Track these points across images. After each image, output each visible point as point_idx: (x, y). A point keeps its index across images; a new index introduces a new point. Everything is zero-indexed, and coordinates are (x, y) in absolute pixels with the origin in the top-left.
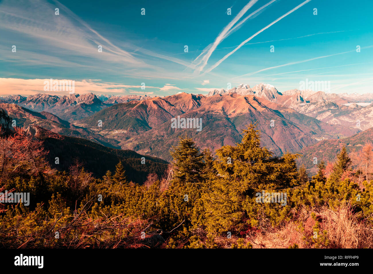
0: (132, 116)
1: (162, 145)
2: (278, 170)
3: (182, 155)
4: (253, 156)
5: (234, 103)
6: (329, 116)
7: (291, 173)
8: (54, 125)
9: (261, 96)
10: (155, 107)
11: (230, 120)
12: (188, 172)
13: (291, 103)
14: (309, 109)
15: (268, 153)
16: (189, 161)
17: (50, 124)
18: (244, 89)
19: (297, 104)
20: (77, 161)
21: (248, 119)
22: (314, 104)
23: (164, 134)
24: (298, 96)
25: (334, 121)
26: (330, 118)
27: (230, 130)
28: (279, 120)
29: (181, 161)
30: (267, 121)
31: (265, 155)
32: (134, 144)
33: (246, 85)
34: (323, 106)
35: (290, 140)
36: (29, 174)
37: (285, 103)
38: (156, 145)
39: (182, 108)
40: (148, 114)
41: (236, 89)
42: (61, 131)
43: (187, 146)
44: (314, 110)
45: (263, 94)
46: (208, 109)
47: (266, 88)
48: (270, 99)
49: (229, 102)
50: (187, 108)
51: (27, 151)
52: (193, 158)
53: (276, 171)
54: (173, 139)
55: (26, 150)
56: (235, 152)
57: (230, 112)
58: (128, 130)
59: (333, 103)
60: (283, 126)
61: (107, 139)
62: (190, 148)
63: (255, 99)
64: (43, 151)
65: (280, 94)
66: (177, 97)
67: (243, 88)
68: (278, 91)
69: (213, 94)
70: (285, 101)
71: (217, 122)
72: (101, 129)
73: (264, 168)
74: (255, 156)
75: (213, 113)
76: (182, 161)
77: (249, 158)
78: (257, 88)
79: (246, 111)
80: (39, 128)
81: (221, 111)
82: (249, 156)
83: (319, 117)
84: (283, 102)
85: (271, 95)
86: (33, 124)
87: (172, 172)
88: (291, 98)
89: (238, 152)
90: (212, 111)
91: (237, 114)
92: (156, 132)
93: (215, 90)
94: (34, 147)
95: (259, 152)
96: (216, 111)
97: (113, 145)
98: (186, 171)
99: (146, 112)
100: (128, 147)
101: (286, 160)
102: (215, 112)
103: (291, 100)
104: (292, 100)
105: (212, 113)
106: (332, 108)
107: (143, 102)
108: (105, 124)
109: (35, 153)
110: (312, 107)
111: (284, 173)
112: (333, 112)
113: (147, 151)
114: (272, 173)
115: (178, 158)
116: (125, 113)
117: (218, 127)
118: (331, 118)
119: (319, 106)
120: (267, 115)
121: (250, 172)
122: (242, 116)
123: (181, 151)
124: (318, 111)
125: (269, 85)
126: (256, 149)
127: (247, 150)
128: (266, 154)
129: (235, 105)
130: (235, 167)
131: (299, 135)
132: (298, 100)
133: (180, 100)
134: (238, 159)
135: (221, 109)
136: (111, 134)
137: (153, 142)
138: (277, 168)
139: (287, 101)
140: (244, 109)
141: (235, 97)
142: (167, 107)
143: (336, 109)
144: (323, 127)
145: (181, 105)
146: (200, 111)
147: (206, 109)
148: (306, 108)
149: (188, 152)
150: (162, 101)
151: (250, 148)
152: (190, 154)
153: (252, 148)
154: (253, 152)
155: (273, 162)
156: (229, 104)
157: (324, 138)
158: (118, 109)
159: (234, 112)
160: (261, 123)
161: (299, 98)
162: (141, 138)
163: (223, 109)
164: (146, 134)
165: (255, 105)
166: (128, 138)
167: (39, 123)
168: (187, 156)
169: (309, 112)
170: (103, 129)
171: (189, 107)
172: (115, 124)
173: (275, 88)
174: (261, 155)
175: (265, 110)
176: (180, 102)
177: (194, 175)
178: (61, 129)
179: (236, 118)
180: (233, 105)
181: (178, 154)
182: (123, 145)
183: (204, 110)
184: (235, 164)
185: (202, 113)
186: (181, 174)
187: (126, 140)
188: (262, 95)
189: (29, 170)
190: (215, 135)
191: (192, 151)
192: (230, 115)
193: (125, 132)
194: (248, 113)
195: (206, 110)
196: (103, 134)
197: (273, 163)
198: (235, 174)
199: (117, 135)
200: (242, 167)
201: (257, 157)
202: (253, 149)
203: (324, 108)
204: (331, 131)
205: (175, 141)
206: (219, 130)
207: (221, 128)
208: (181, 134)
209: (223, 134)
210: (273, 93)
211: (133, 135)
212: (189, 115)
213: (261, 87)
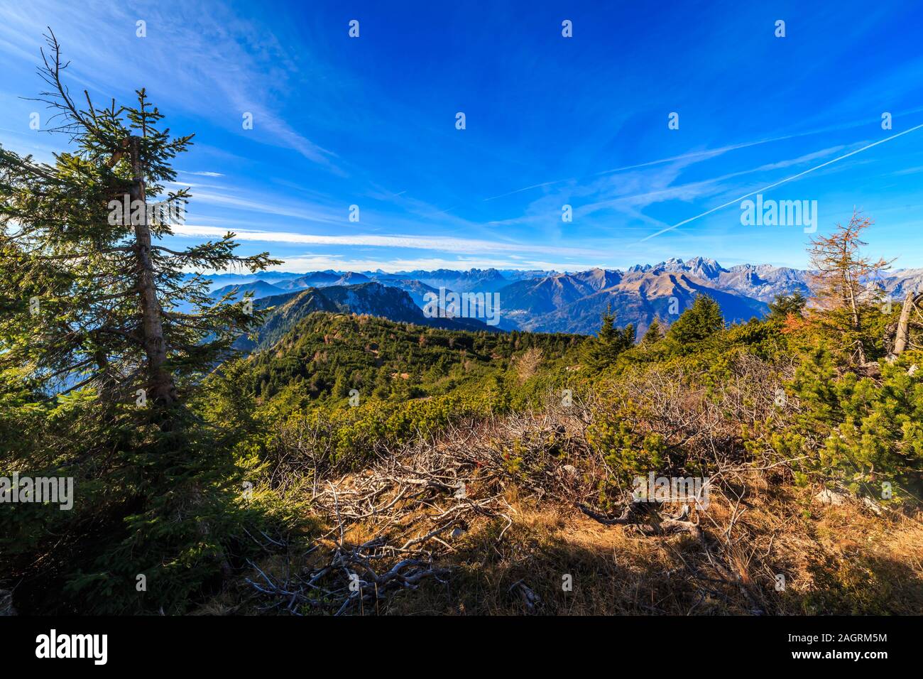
0: (534, 295)
5: (656, 282)
9: (697, 274)
10: (560, 285)
11: (648, 302)
13: (739, 282)
14: (763, 291)
18: (674, 265)
19: (746, 284)
22: (771, 284)
23: (568, 317)
24: (748, 274)
32: (533, 326)
34: (784, 288)
37: (729, 283)
39: (592, 287)
40: (552, 293)
41: (664, 263)
44: (770, 293)
45: (700, 270)
46: (623, 290)
47: (704, 262)
48: (708, 277)
49: (650, 281)
57: (650, 293)
58: (529, 310)
59: (800, 283)
61: (506, 320)
63: (683, 277)
65: (724, 270)
66: (588, 274)
68: (721, 267)
71: (630, 306)
75: (628, 294)
78: (692, 263)
79: (670, 292)
81: (639, 291)
84: (728, 281)
88: (739, 276)
90: (628, 292)
91: (658, 296)
92: (559, 315)
93: (637, 266)
96: (631, 292)
99: (550, 289)
103: (738, 279)
104: (740, 279)
107: (547, 280)
108: (504, 304)
110: (768, 288)
116: (526, 292)
122: (663, 299)
129: (656, 285)
132: (748, 278)
133: (590, 277)
135: (638, 289)
136: (510, 314)
137: (555, 325)
139: (732, 280)
140: (667, 290)
141: (658, 275)
142: (574, 285)
145: (591, 284)
146: (612, 291)
148: (759, 290)
150: (570, 278)
156: (650, 283)
158: (519, 287)
159: (655, 293)
161: (750, 276)
162: (542, 320)
163: (642, 289)
164: (547, 316)
165: (684, 285)
166: (527, 320)
169: (763, 296)
171: (600, 286)
172: (515, 304)
173: (717, 263)
176: (590, 280)
179: (656, 301)
180: (653, 285)
182: (522, 326)
183: (618, 291)
185: (615, 293)
188: (698, 272)
192: (649, 296)
193: (525, 312)
194: (671, 294)
195: (621, 291)
199: (517, 316)
205: (580, 325)
206: (633, 314)
207: (635, 312)
208: (587, 317)
209: (637, 319)
210: (714, 269)
211: (534, 316)
212: (600, 295)
213: (697, 262)
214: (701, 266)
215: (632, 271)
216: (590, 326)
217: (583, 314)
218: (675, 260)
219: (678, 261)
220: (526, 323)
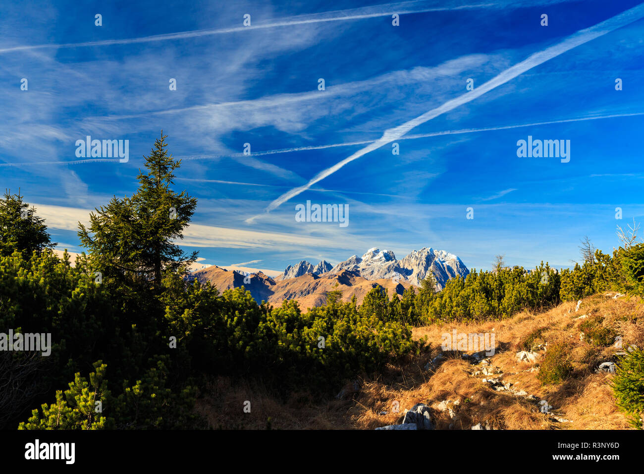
18: (379, 263)
33: (386, 251)
41: (358, 260)
47: (437, 259)
67: (375, 258)
69: (295, 273)
78: (413, 260)
93: (302, 263)
125: (445, 252)
141: (350, 285)
173: (461, 263)
210: (457, 274)
213: (424, 259)
214: (431, 268)
215: (292, 275)
218: (381, 254)
219: (386, 255)
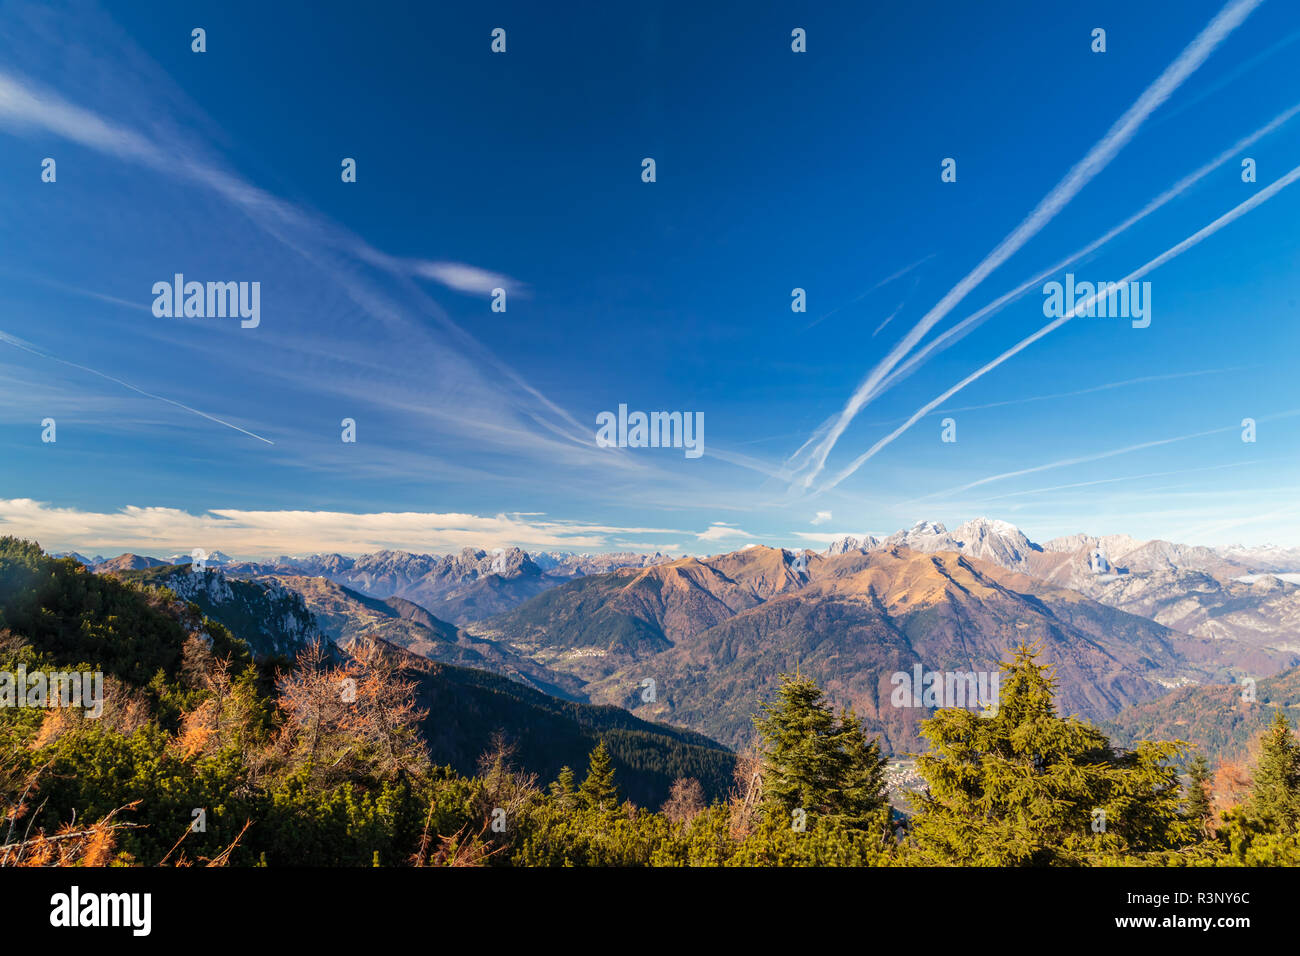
0: (622, 611)
1: (704, 692)
2: (1125, 789)
3: (787, 730)
4: (1042, 745)
5: (902, 573)
6: (1195, 612)
7: (1166, 802)
8: (418, 632)
9: (981, 553)
10: (683, 584)
11: (894, 622)
12: (808, 782)
13: (1072, 574)
14: (1127, 591)
15: (1087, 737)
16: (811, 747)
17: (407, 632)
18: (929, 536)
19: (1090, 577)
20: (500, 738)
21: (946, 620)
22: (1143, 576)
23: (707, 661)
24: (1089, 554)
25: (1210, 627)
26: (1196, 620)
27: (895, 652)
28: (1039, 625)
29: (787, 747)
30: (1004, 626)
31: (1079, 741)
32: (625, 688)
33: (935, 524)
34: (1171, 585)
35: (1079, 685)
36: (374, 773)
37: (1052, 575)
38: (686, 693)
39: (756, 589)
40: (665, 604)
41: (906, 534)
42: (434, 650)
43: (803, 703)
44: (1145, 596)
45: (986, 547)
46: (830, 592)
47: (993, 531)
48: (1007, 562)
49: (891, 572)
50: (771, 587)
51: (373, 710)
52: (821, 739)
53: (1119, 794)
54: (732, 677)
55: (371, 706)
56: (982, 729)
57: (895, 598)
58: (611, 648)
59: (1201, 574)
60: (1054, 642)
61: (553, 673)
62: (812, 707)
63: (962, 562)
64: (414, 709)
65: (1036, 547)
66: (742, 559)
67: (924, 531)
68: (1028, 541)
69: (840, 550)
70: (1054, 567)
71: (855, 630)
72: (537, 646)
73: (1078, 782)
74: (1047, 743)
75: (845, 603)
76: (791, 746)
77: (1027, 749)
78: (966, 532)
79: (939, 597)
80: (378, 641)
81: (868, 596)
82: (1029, 744)
83: (1163, 615)
84: (1048, 571)
85: (1009, 550)
86: (365, 631)
87: (759, 778)
88: (1071, 561)
89: (990, 730)
90: (842, 597)
91: (915, 606)
92: (685, 657)
93: (847, 539)
94: (391, 699)
95: (1057, 733)
96: (851, 598)
97: (567, 691)
98: (802, 778)
99: (659, 599)
100: (608, 697)
101: (1145, 758)
102: (850, 601)
103: (1069, 566)
104: (1074, 566)
105: (842, 602)
106: (1201, 588)
107: (650, 573)
108: (548, 633)
109: (395, 715)
110: (1138, 586)
111: (1143, 800)
112: (1204, 600)
113: (662, 709)
114: (1106, 799)
115: (779, 739)
116: (602, 602)
117: (862, 642)
118: (1201, 620)
119: (1157, 583)
120: (1001, 609)
121: (1037, 791)
122: (928, 612)
123: (785, 716)
124: (1158, 598)
125: (1001, 522)
126: (1048, 722)
127: (1017, 725)
128: (1081, 738)
129: (906, 580)
130: (987, 776)
131: (1106, 670)
132: (1090, 564)
133: (750, 566)
134: (992, 749)
135: (864, 588)
136: (564, 659)
137: (678, 683)
138: (1120, 784)
139: (1058, 569)
140: (932, 591)
141: (905, 559)
142: (714, 586)
143: (1214, 591)
144: (1178, 647)
145: (753, 581)
146: (807, 597)
147: (824, 592)
148: (1118, 590)
149: (806, 720)
150: (703, 568)
151: (1028, 718)
152: (813, 728)
153: (1034, 720)
154: (1040, 730)
155: (1106, 765)
157: (1184, 679)
158: (583, 592)
159: (905, 599)
160: (985, 631)
161: (1095, 561)
163: (872, 592)
164: (657, 661)
165: (965, 578)
166: (608, 672)
167: (381, 629)
168: (805, 733)
169: (1131, 602)
170: (543, 646)
171: (775, 585)
172: (576, 633)
173: (1020, 533)
174: (1065, 741)
175: (995, 594)
176: (750, 572)
177: (826, 791)
178: (434, 645)
179: (911, 618)
180: (899, 581)
181: (777, 725)
182: (596, 690)
183: (818, 595)
184: (987, 767)
185: (814, 602)
186: (786, 786)
187: (604, 678)
188: (982, 550)
189: (375, 764)
190: (851, 665)
191: (817, 718)
192: (894, 607)
193: (602, 653)
194: (944, 603)
195: (824, 594)
196: (543, 659)
197: (1104, 767)
198: (986, 797)
199: (580, 663)
200: (1009, 777)
201: (1054, 746)
202: (1037, 721)
203: (1176, 590)
204: (1205, 659)
205: (739, 681)
206: (864, 651)
207: (868, 646)
208: (754, 661)
209: (875, 664)
210: (1016, 545)
211: (623, 662)
212: (778, 608)
213: (978, 530)
214: (986, 538)
216: (764, 682)
217: (743, 654)
218: (930, 527)
219: (935, 528)
220: (606, 681)
